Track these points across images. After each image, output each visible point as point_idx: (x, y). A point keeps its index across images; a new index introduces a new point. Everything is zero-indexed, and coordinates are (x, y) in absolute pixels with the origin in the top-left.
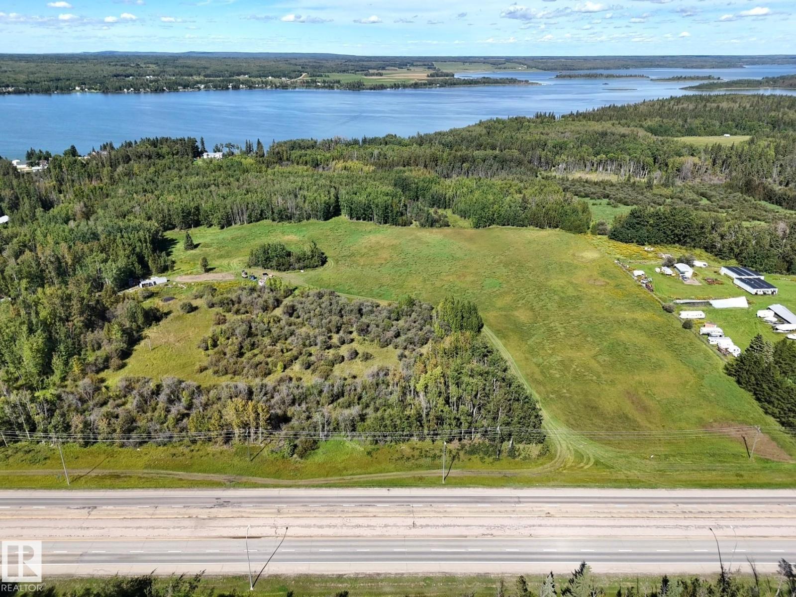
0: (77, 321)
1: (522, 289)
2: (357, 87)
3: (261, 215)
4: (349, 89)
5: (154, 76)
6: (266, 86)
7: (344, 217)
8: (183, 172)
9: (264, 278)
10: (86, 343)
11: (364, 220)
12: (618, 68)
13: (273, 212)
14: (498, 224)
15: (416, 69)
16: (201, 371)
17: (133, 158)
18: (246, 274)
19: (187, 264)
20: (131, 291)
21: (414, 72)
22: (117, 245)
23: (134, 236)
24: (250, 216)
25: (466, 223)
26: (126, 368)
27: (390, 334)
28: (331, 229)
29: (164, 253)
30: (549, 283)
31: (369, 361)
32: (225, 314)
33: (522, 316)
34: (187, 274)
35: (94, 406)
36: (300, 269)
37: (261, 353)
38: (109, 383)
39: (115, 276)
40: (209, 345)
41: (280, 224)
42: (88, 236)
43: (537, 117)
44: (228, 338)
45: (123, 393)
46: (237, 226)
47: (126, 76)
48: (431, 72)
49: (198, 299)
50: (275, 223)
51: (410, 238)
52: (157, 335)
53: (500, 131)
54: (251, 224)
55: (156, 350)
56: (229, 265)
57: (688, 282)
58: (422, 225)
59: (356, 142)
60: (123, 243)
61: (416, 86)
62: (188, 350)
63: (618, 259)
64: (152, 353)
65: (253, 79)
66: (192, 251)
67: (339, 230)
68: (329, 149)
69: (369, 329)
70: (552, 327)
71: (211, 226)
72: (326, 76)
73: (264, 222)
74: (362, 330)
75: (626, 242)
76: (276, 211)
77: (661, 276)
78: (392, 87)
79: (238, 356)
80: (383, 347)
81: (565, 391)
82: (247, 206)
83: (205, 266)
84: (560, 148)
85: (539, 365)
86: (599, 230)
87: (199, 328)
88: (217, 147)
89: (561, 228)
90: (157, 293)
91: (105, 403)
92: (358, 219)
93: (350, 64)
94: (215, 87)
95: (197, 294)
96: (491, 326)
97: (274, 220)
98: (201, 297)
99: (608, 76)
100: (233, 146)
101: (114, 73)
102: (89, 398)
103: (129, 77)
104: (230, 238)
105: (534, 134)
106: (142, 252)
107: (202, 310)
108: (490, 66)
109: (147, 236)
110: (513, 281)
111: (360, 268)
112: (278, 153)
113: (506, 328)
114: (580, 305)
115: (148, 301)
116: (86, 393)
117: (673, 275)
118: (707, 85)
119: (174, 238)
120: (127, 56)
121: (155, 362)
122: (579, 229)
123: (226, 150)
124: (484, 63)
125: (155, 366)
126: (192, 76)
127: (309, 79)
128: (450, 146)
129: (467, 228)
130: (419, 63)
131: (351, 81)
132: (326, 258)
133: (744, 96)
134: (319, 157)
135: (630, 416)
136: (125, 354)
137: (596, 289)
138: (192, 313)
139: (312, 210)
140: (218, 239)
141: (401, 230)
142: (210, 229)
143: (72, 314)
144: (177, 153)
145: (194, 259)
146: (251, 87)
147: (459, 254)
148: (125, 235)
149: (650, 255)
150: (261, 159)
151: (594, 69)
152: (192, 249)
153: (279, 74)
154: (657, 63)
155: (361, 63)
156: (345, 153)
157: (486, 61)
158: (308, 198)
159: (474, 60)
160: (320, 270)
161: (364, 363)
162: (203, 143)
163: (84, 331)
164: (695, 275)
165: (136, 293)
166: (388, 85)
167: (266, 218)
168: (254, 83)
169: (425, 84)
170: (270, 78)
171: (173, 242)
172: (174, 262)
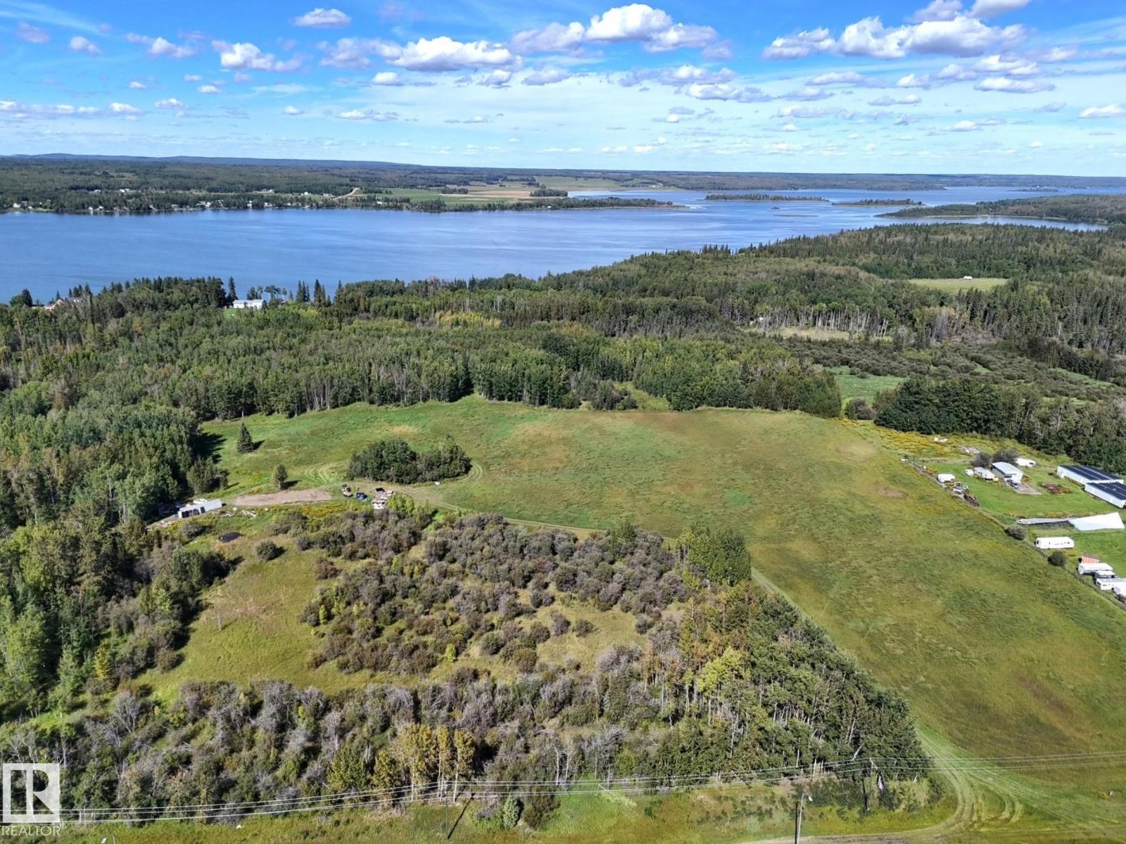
0: (89, 582)
1: (787, 506)
2: (436, 207)
3: (351, 395)
4: (425, 211)
5: (131, 189)
6: (303, 205)
7: (478, 396)
8: (216, 329)
9: (382, 497)
10: (106, 622)
11: (510, 399)
12: (784, 188)
13: (371, 391)
14: (709, 404)
15: (513, 185)
16: (317, 666)
17: (129, 308)
18: (349, 490)
19: (247, 477)
20: (164, 524)
21: (510, 189)
22: (137, 450)
23: (163, 434)
24: (335, 397)
25: (661, 403)
26: (184, 664)
27: (614, 587)
28: (465, 415)
29: (210, 460)
30: (822, 496)
31: (590, 635)
32: (331, 559)
33: (805, 550)
34: (252, 493)
35: (143, 742)
36: (433, 480)
37: (410, 627)
38: (158, 694)
39: (140, 501)
40: (321, 617)
41: (382, 408)
42: (85, 435)
43: (705, 251)
44: (349, 604)
45: (191, 714)
46: (315, 412)
47: (88, 189)
48: (534, 189)
49: (281, 536)
50: (374, 407)
51: (586, 426)
52: (225, 601)
53: (665, 270)
54: (337, 409)
55: (230, 628)
56: (316, 475)
57: (1021, 490)
58: (598, 407)
59: (460, 285)
60: (146, 445)
61: (519, 207)
62: (284, 627)
63: (906, 457)
64: (224, 635)
65: (284, 196)
66: (250, 455)
67: (476, 417)
68: (425, 295)
69: (578, 579)
70: (855, 568)
71: (271, 413)
72: (387, 192)
73: (357, 405)
74: (567, 582)
75: (904, 431)
76: (375, 389)
77: (977, 481)
78: (485, 209)
79: (374, 637)
80: (604, 610)
81: (922, 679)
82: (331, 381)
83: (282, 479)
84: (757, 294)
85: (862, 634)
86: (856, 412)
87: (293, 586)
88: (253, 291)
89: (803, 410)
90: (210, 527)
91: (160, 735)
92: (502, 398)
93: (419, 176)
94: (228, 205)
95: (278, 526)
96: (761, 568)
97: (372, 402)
98: (286, 532)
99: (775, 199)
100: (277, 290)
101: (71, 184)
102: (130, 727)
103: (93, 189)
104: (308, 431)
105: (716, 275)
106: (175, 458)
107: (291, 554)
108: (612, 183)
109: (183, 433)
110: (767, 494)
111: (525, 476)
112: (352, 300)
113: (788, 572)
114: (882, 530)
115: (197, 541)
116: (126, 719)
117: (996, 479)
118: (910, 211)
119: (217, 432)
120: (87, 161)
121: (232, 651)
122: (828, 410)
123: (267, 297)
124: (604, 178)
125: (233, 658)
126: (189, 189)
127: (365, 196)
128: (601, 291)
129: (665, 411)
130: (514, 178)
131: (424, 200)
132: (468, 460)
133: (973, 225)
134: (414, 306)
135: (1042, 719)
136: (180, 639)
137: (894, 503)
138: (276, 561)
139: (431, 387)
140: (289, 434)
141: (568, 415)
142: (271, 417)
143: (80, 572)
144: (197, 300)
145: (257, 467)
146: (280, 206)
147: (668, 451)
148: (148, 432)
149: (946, 449)
150: (328, 309)
151: (752, 188)
152: (250, 451)
153: (319, 188)
154: (833, 183)
155: (433, 175)
156: (452, 300)
157: (606, 175)
158: (424, 368)
159: (590, 174)
160: (464, 480)
161: (583, 640)
162: (232, 286)
163: (101, 599)
164: (1025, 479)
165: (175, 528)
166: (480, 207)
167: (359, 400)
168: (285, 200)
169: (531, 206)
170: (306, 193)
171: (215, 440)
172: (226, 473)
